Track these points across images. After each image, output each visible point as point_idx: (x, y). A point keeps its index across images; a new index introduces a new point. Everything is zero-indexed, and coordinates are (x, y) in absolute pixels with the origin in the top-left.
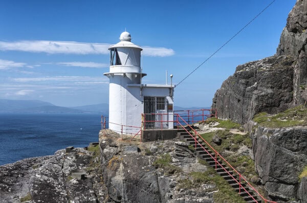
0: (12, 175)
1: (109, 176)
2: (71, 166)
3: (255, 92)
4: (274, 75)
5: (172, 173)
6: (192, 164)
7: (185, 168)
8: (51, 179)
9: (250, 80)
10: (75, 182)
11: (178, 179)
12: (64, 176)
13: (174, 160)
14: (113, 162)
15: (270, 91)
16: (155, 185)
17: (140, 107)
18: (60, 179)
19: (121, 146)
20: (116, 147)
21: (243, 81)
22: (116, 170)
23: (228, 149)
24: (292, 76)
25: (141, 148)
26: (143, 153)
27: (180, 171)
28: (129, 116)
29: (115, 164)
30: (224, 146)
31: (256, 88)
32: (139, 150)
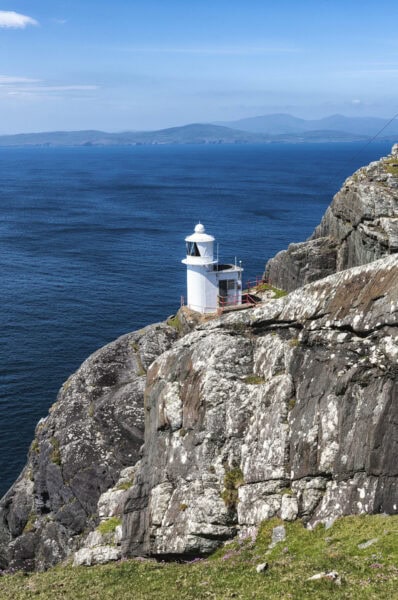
0: (119, 354)
3: (308, 272)
4: (322, 257)
9: (303, 261)
17: (217, 291)
21: (297, 262)
24: (336, 257)
28: (208, 299)
31: (308, 269)
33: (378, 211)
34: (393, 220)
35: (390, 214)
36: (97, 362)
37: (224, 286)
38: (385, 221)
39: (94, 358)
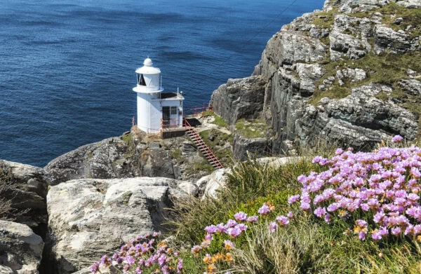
0: (75, 162)
1: (142, 164)
2: (114, 154)
3: (238, 104)
4: (252, 93)
5: (182, 163)
6: (195, 156)
7: (190, 159)
8: (104, 166)
9: (236, 95)
10: (120, 167)
11: (186, 167)
12: (111, 162)
13: (183, 153)
14: (144, 155)
15: (248, 104)
16: (171, 170)
17: (160, 115)
18: (109, 165)
19: (148, 143)
20: (145, 144)
21: (231, 95)
22: (146, 160)
23: (218, 144)
25: (162, 144)
26: (163, 148)
27: (187, 161)
28: (152, 121)
29: (146, 156)
30: (215, 142)
31: (239, 102)
32: (160, 146)
33: (296, 57)
34: (308, 66)
35: (307, 60)
36: (54, 167)
37: (167, 112)
38: (300, 66)
39: (53, 164)
